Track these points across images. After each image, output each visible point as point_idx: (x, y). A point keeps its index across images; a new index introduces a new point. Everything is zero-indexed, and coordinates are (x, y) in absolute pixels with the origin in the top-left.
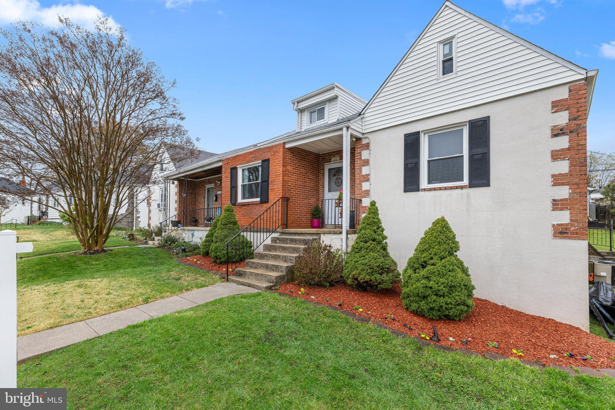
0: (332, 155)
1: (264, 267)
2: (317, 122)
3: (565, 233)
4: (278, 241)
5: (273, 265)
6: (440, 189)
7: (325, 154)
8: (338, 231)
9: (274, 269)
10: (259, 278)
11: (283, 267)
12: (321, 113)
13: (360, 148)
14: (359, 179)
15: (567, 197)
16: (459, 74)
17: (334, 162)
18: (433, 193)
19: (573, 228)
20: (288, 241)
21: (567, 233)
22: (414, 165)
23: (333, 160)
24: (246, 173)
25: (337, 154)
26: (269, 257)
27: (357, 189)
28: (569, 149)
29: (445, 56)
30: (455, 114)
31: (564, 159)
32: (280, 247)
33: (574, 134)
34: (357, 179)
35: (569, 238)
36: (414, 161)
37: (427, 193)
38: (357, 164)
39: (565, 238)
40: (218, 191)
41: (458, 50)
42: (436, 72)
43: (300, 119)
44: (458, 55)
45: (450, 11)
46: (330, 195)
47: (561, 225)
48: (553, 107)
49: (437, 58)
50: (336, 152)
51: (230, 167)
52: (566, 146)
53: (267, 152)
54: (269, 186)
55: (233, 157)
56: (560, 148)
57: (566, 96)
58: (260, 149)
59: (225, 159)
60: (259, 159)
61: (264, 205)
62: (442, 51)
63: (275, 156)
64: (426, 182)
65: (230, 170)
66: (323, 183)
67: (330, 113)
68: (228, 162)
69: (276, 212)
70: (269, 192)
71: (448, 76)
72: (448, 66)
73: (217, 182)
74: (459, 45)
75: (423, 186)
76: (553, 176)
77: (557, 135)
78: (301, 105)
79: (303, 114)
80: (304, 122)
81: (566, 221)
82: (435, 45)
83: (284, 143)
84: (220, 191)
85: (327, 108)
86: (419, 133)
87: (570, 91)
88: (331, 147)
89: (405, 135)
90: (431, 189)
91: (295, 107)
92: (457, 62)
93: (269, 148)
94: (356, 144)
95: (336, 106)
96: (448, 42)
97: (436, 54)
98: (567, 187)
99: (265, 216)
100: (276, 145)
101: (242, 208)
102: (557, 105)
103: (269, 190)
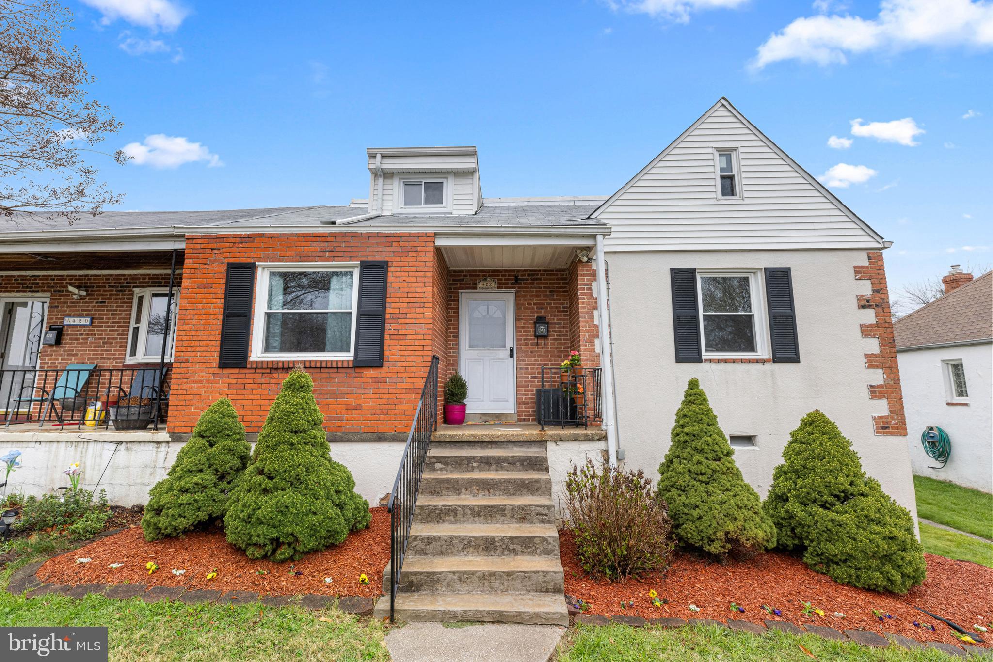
0: (479, 276)
1: (477, 547)
2: (423, 205)
3: (887, 428)
4: (438, 466)
5: (511, 538)
6: (734, 361)
7: (462, 271)
8: (596, 434)
9: (518, 548)
10: (497, 584)
11: (551, 540)
12: (434, 192)
13: (588, 275)
14: (588, 331)
15: (882, 383)
16: (747, 201)
17: (484, 290)
18: (722, 366)
19: (893, 422)
20: (475, 465)
21: (889, 428)
22: (689, 319)
23: (481, 285)
24: (279, 283)
25: (490, 276)
26: (464, 515)
27: (585, 350)
28: (877, 325)
29: (722, 170)
30: (746, 255)
31: (874, 336)
32: (472, 482)
33: (880, 309)
34: (585, 331)
35: (892, 434)
36: (688, 313)
37: (714, 367)
38: (583, 303)
39: (887, 434)
40: (69, 316)
41: (743, 169)
42: (713, 189)
43: (380, 190)
44: (744, 175)
45: (727, 113)
46: (474, 353)
47: (881, 417)
48: (856, 273)
49: (712, 169)
50: (488, 271)
51: (226, 261)
52: (873, 321)
53: (378, 245)
54: (387, 326)
55: (241, 237)
56: (868, 323)
57: (866, 263)
58: (354, 235)
59: (203, 237)
60: (351, 258)
61: (371, 373)
62: (719, 163)
63: (409, 259)
64: (710, 347)
65: (224, 269)
66: (457, 328)
67: (456, 197)
68: (215, 246)
69: (409, 390)
70: (387, 342)
71: (730, 200)
72: (728, 185)
73: (71, 288)
74: (743, 162)
75: (705, 355)
76: (866, 356)
77: (863, 307)
78: (390, 165)
79: (388, 181)
80: (390, 198)
81: (885, 413)
82: (710, 150)
83: (436, 234)
84: (78, 316)
85: (450, 188)
86: (694, 269)
87: (869, 258)
88: (505, 262)
89: (672, 270)
90: (719, 361)
91: (377, 163)
92: (741, 185)
93: (387, 236)
94: (580, 268)
95: (470, 186)
96: (726, 153)
97: (711, 163)
98: (880, 371)
99: (369, 399)
100: (410, 235)
101: (275, 375)
102: (860, 272)
103: (387, 337)
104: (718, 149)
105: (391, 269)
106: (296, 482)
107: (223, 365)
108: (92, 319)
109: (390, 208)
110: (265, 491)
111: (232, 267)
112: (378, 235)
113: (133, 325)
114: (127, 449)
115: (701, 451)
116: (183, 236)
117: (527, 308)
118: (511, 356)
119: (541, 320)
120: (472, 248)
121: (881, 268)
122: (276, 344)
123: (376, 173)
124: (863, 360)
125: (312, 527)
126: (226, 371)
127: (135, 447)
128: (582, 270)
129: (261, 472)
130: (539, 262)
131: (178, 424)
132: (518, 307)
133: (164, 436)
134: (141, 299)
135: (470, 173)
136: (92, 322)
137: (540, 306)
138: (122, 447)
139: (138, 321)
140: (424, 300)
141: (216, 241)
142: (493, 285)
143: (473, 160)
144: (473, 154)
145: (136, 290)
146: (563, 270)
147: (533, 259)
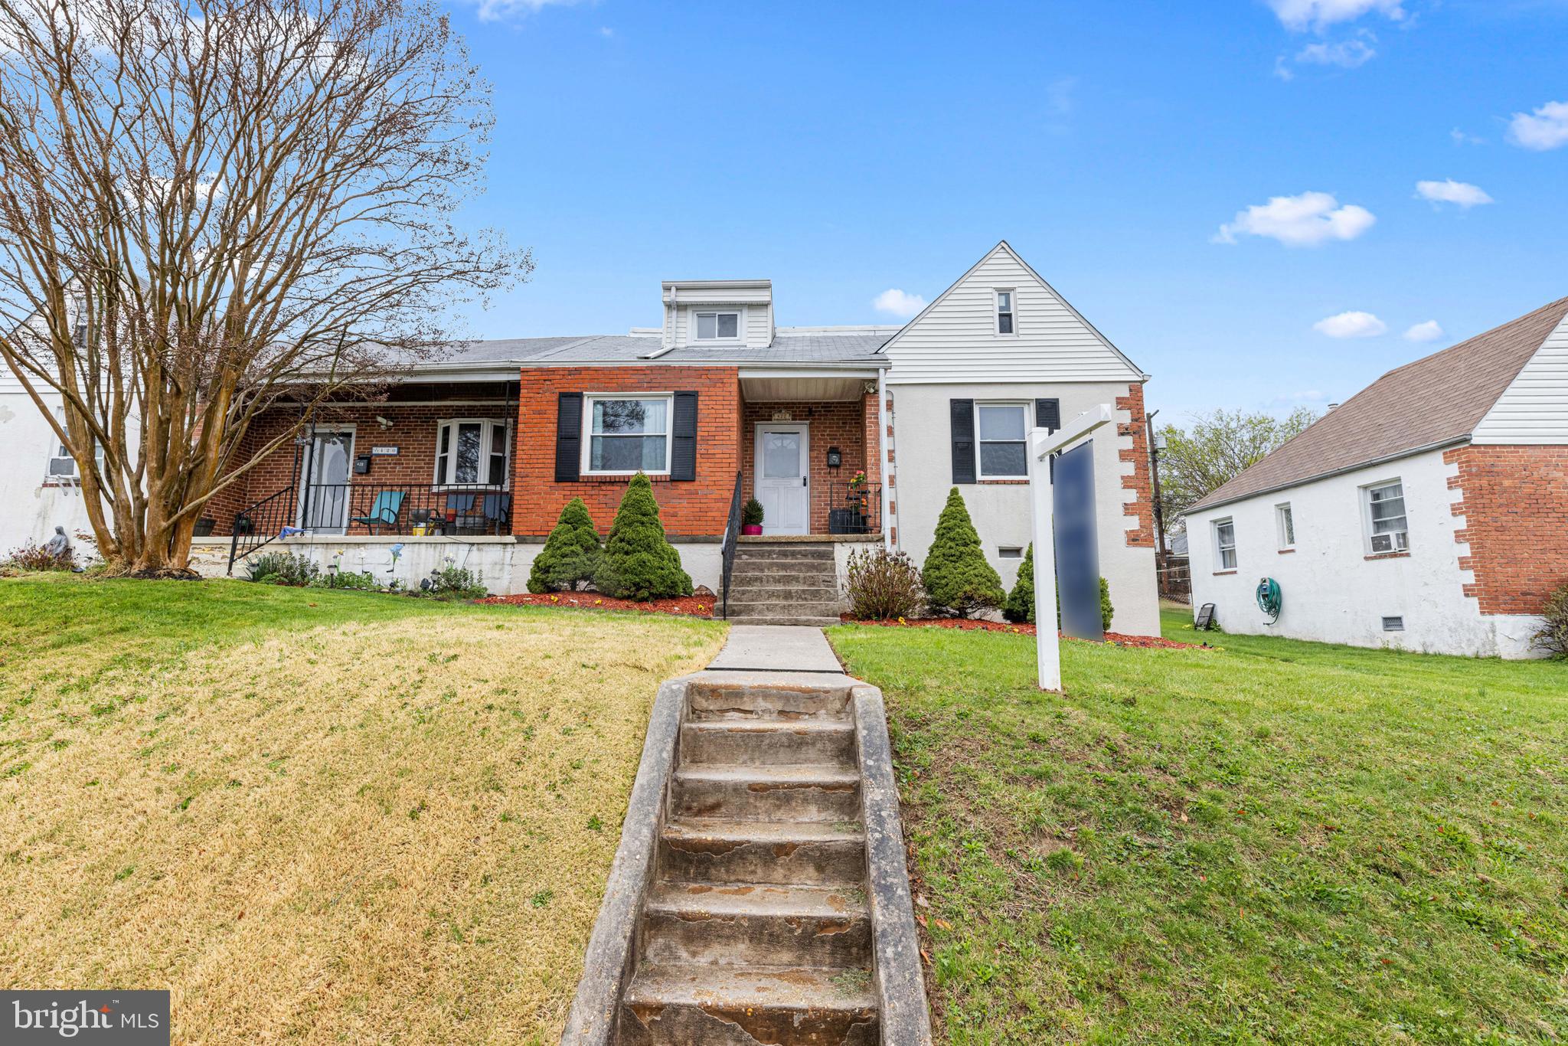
0: (774, 408)
2: (719, 338)
3: (1137, 540)
5: (804, 591)
6: (1004, 482)
7: (757, 403)
8: (875, 537)
9: (809, 597)
10: (792, 612)
12: (728, 325)
15: (1135, 501)
16: (1021, 337)
17: (780, 422)
18: (994, 487)
19: (1143, 535)
22: (966, 445)
23: (776, 416)
24: (601, 410)
25: (786, 408)
26: (768, 580)
27: (871, 473)
28: (1134, 450)
29: (1001, 308)
30: (1019, 387)
31: (1130, 460)
32: (773, 564)
33: (1137, 436)
34: (871, 456)
35: (1141, 545)
36: (965, 439)
37: (987, 487)
39: (1136, 545)
40: (376, 446)
41: (1020, 308)
42: (991, 326)
43: (674, 323)
44: (1020, 314)
45: (1007, 256)
46: (769, 482)
47: (1132, 531)
48: (1118, 403)
49: (990, 308)
50: (783, 404)
51: (557, 391)
52: (1131, 447)
53: (689, 377)
54: (698, 447)
55: (569, 370)
56: (1126, 448)
57: (1127, 395)
58: (668, 369)
59: (536, 370)
60: (666, 388)
61: (685, 486)
62: (997, 302)
63: (717, 389)
64: (984, 472)
65: (555, 397)
66: (752, 458)
67: (750, 330)
68: (546, 377)
69: (717, 500)
70: (698, 461)
71: (1007, 336)
72: (1006, 323)
73: (380, 419)
74: (1019, 302)
75: (979, 477)
76: (1123, 478)
77: (1122, 434)
78: (685, 297)
79: (682, 314)
80: (683, 330)
81: (1136, 527)
82: (990, 290)
83: (739, 368)
84: (385, 446)
85: (744, 320)
86: (971, 401)
87: (1130, 390)
88: (799, 394)
89: (952, 400)
90: (991, 483)
91: (673, 296)
92: (1018, 323)
93: (696, 369)
94: (868, 399)
95: (764, 319)
96: (1005, 293)
97: (990, 302)
98: (1135, 491)
99: (683, 507)
100: (717, 369)
101: (604, 488)
102: (1121, 403)
103: (698, 456)
104: (997, 289)
105: (700, 398)
106: (648, 548)
107: (558, 480)
108: (399, 449)
109: (684, 340)
110: (627, 553)
111: (563, 396)
112: (689, 368)
113: (438, 454)
114: (478, 550)
115: (953, 540)
116: (519, 369)
117: (820, 439)
118: (805, 485)
119: (834, 450)
120: (769, 380)
121: (1141, 399)
122: (598, 463)
123: (669, 306)
124: (1120, 481)
125: (662, 577)
126: (561, 484)
127: (485, 547)
128: (869, 402)
129: (622, 540)
130: (832, 395)
131: (522, 528)
132: (812, 438)
133: (511, 539)
134: (446, 430)
135: (764, 305)
136: (399, 452)
137: (833, 437)
138: (475, 548)
139: (445, 449)
140: (730, 424)
141: (546, 374)
142: (787, 416)
143: (768, 293)
144: (768, 287)
145: (440, 421)
146: (856, 403)
147: (825, 392)
